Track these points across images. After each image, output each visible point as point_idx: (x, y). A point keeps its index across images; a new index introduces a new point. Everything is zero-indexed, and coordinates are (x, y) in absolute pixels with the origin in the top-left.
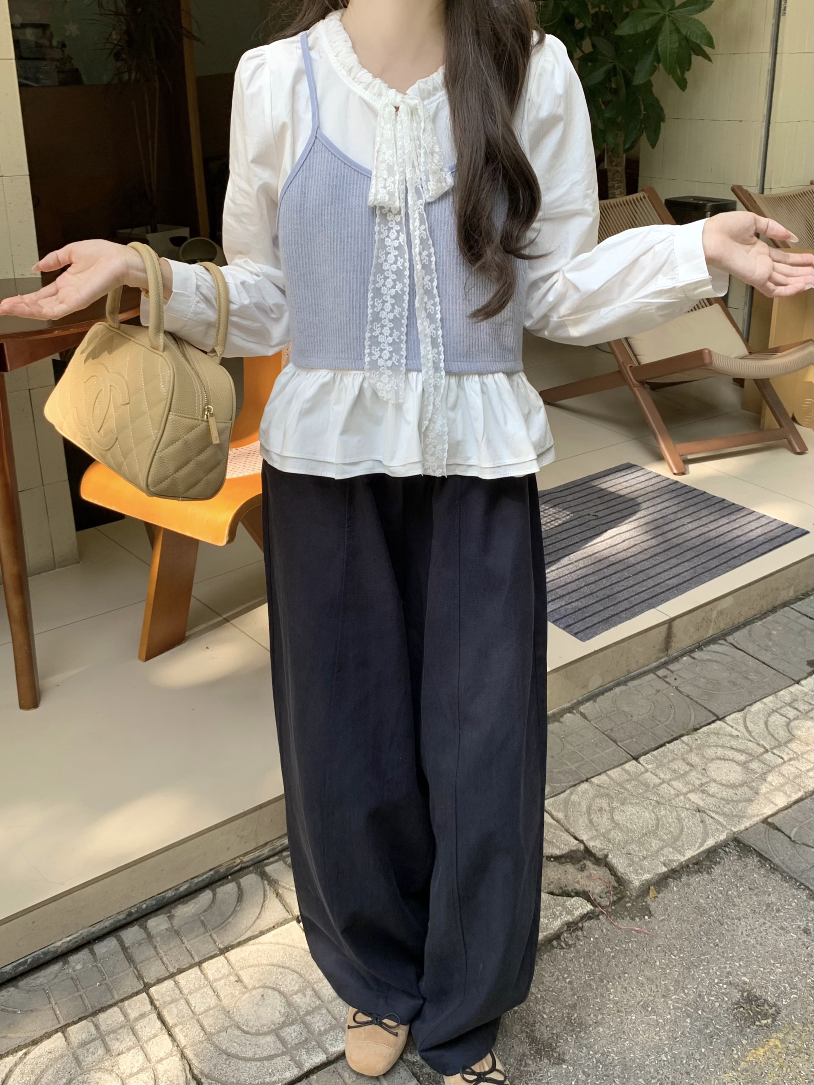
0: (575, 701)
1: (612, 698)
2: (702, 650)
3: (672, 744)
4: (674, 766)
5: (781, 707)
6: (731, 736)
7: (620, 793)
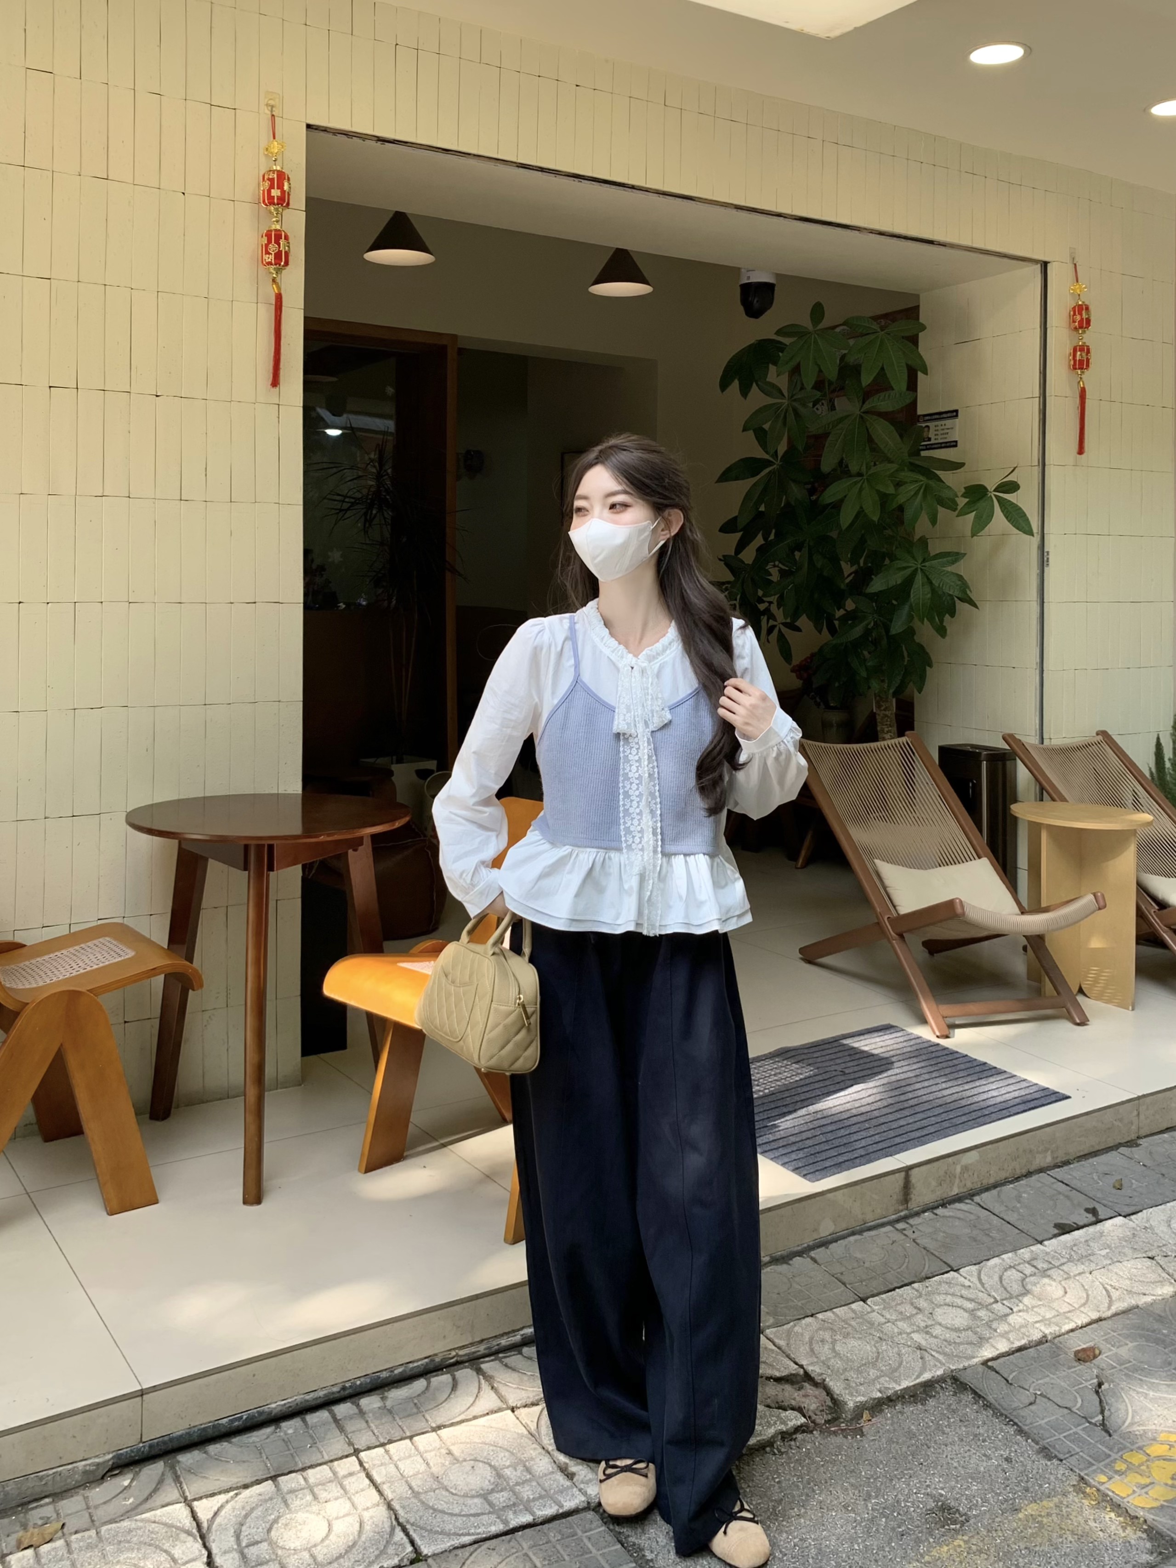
0: (806, 1245)
1: (846, 1246)
2: (946, 1207)
3: (903, 1289)
4: (901, 1308)
5: (1019, 1264)
6: (964, 1286)
7: (843, 1328)
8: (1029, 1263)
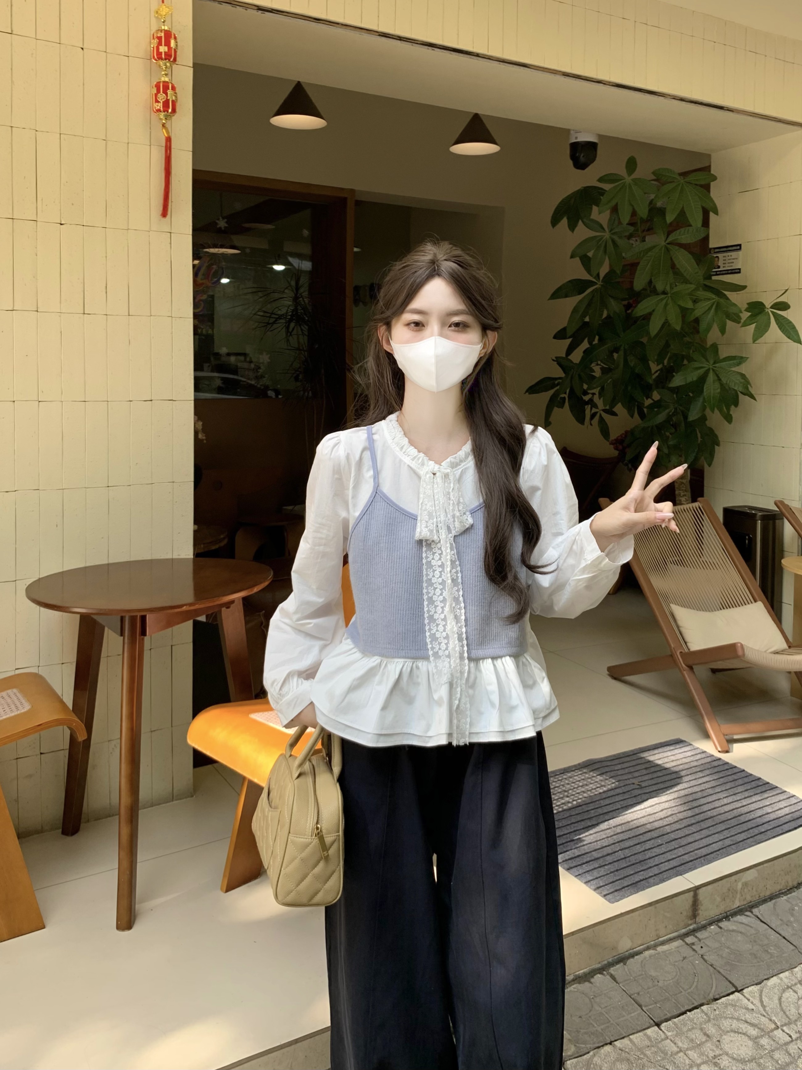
0: (606, 962)
1: (642, 962)
2: (729, 920)
3: (693, 1012)
4: (692, 1035)
5: (795, 985)
6: (747, 1009)
7: (639, 1058)
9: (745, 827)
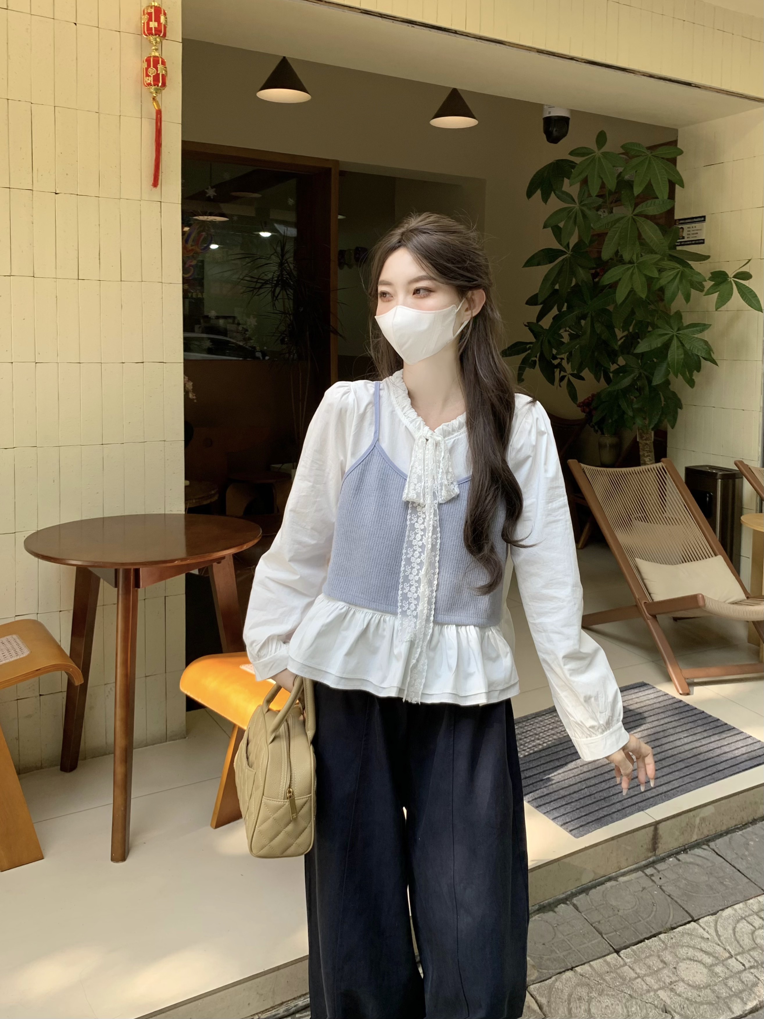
0: (569, 893)
1: (603, 892)
2: (687, 853)
3: (651, 940)
4: (649, 962)
5: (749, 915)
6: (702, 938)
7: (599, 983)
8: (757, 914)
9: (704, 765)
